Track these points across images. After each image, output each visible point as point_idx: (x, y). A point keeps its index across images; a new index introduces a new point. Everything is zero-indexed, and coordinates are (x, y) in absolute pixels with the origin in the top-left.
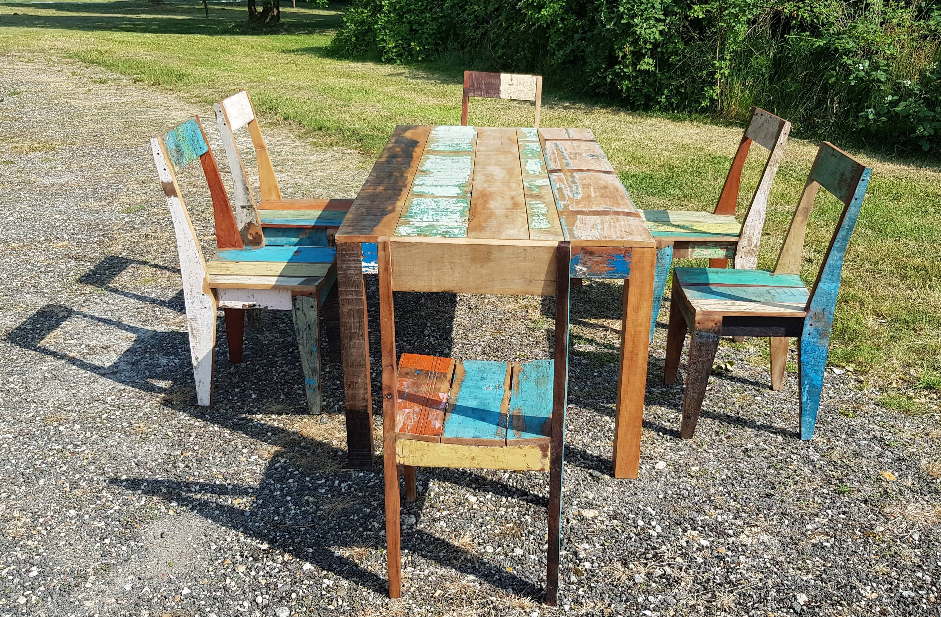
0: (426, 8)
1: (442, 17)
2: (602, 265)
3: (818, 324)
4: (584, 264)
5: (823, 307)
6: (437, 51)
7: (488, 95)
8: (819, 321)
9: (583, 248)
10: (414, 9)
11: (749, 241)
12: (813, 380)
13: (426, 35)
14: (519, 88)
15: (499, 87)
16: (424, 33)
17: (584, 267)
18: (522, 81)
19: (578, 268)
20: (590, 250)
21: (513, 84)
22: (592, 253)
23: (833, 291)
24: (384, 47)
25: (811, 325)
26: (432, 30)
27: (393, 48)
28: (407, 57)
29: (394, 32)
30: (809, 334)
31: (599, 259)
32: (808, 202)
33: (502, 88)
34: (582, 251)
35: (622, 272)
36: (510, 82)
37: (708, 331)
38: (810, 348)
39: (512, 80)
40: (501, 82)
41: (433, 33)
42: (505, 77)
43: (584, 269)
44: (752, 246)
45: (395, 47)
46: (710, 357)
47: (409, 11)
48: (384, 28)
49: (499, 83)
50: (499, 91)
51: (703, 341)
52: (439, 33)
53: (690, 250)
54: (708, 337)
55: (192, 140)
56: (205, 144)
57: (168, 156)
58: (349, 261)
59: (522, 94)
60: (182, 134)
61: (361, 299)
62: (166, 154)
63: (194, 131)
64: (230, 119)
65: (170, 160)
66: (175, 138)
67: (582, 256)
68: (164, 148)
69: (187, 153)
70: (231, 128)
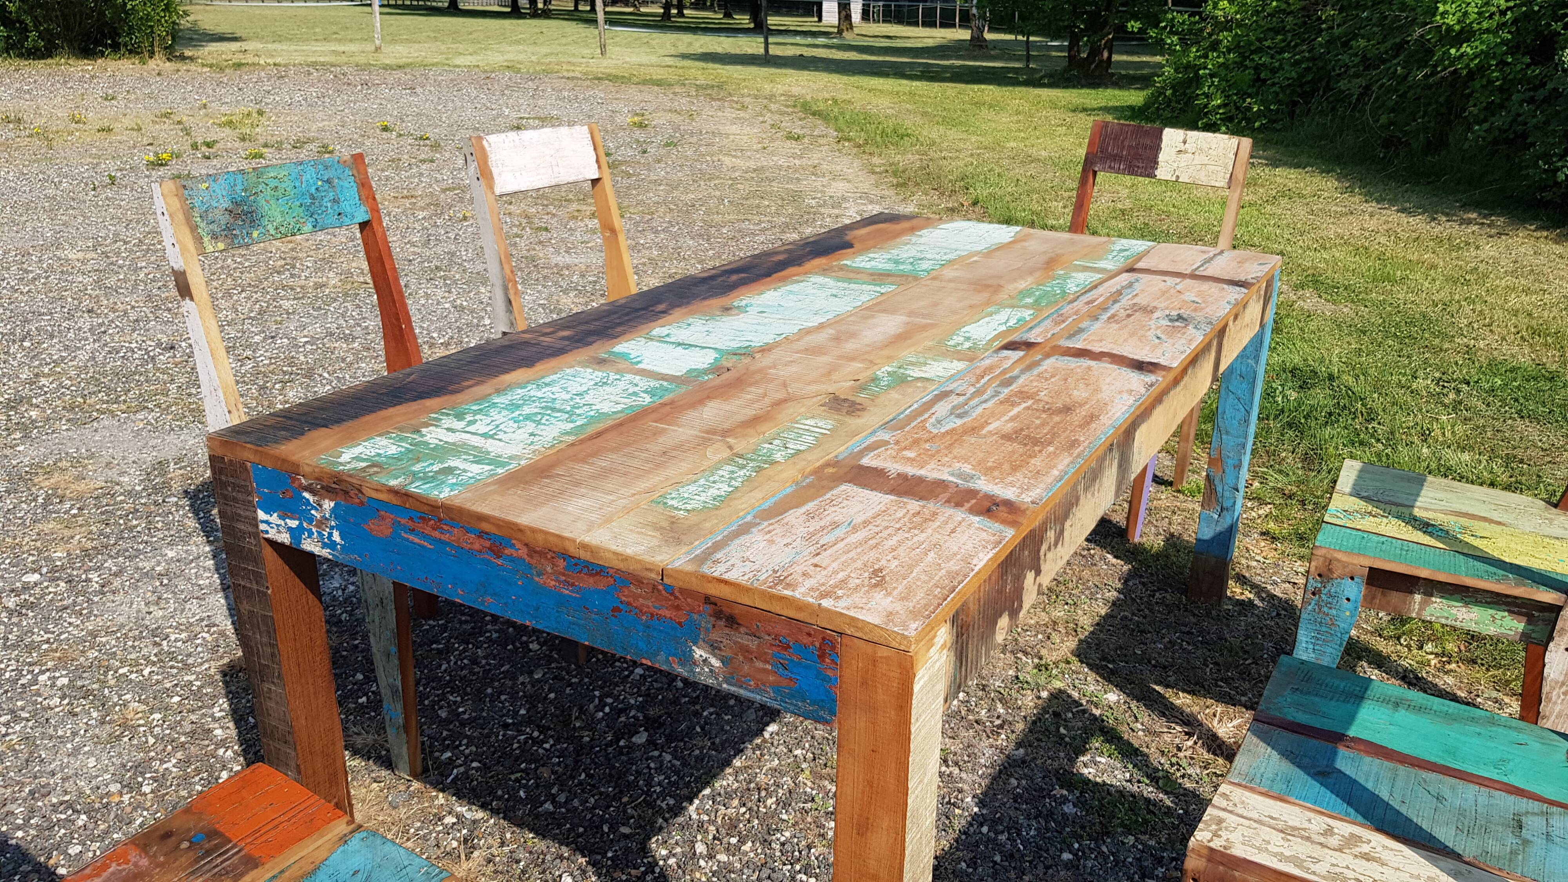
0: (1288, 45)
1: (1308, 59)
2: (760, 665)
4: (714, 648)
6: (1292, 114)
7: (1131, 170)
9: (708, 600)
10: (1269, 47)
13: (1276, 88)
14: (1199, 159)
15: (1156, 156)
16: (1274, 84)
17: (715, 655)
18: (1205, 146)
19: (699, 653)
20: (726, 610)
21: (1186, 152)
22: (732, 621)
24: (1206, 106)
26: (1288, 79)
27: (1219, 107)
28: (1240, 122)
29: (1227, 81)
31: (752, 644)
33: (1162, 157)
34: (709, 608)
35: (813, 703)
36: (1181, 147)
39: (1185, 142)
40: (1163, 145)
41: (1289, 85)
42: (1171, 136)
43: (715, 663)
45: (1224, 105)
47: (1259, 50)
48: (1212, 76)
49: (1158, 148)
50: (1157, 163)
52: (1301, 86)
53: (1418, 597)
55: (312, 197)
56: (363, 208)
57: (188, 219)
58: (235, 499)
59: (1203, 173)
60: (273, 184)
61: (265, 594)
62: (180, 216)
63: (329, 181)
64: (495, 171)
65: (194, 228)
66: (239, 188)
67: (706, 622)
68: (176, 203)
69: (279, 219)
70: (491, 187)
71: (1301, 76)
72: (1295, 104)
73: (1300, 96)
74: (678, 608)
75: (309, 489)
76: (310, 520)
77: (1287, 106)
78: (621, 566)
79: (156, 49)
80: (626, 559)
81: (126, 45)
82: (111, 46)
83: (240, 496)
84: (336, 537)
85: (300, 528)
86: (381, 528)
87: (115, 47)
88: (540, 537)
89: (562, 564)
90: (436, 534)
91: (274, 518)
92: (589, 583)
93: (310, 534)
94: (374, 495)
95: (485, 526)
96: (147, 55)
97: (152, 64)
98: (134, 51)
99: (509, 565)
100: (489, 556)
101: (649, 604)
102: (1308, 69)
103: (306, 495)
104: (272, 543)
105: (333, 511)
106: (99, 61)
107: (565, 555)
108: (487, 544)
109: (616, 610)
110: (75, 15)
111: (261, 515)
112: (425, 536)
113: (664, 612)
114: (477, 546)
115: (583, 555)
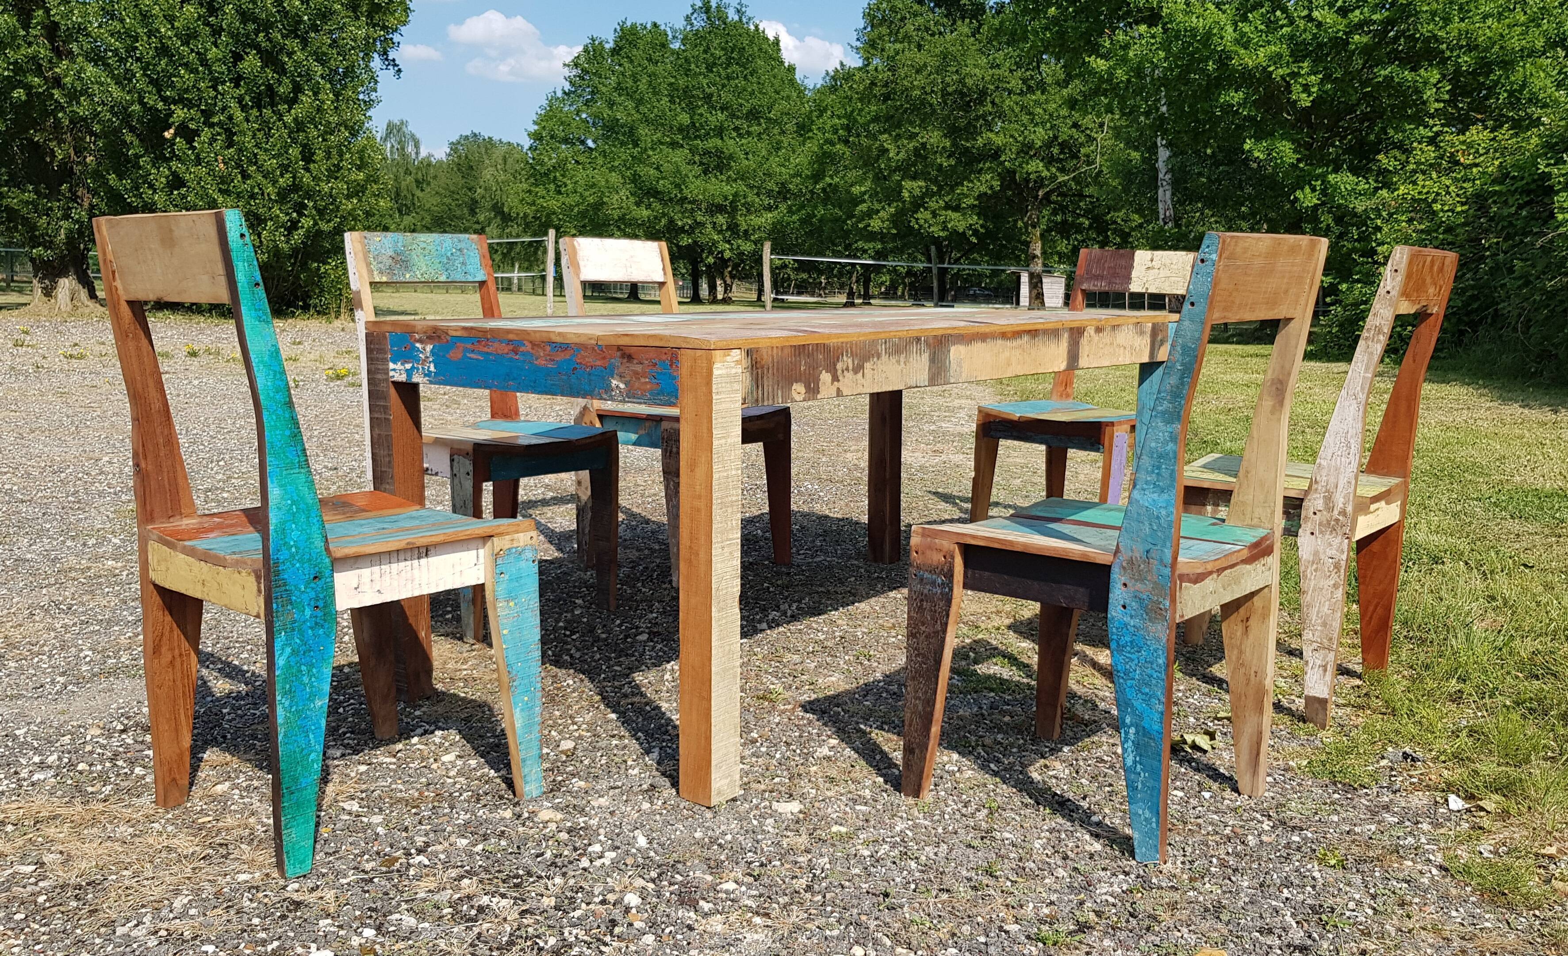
2: (643, 380)
3: (1139, 586)
4: (621, 377)
5: (1148, 548)
7: (1111, 285)
8: (1142, 580)
9: (619, 348)
11: (1328, 499)
12: (1141, 717)
14: (1163, 273)
15: (1130, 273)
17: (622, 382)
18: (1168, 262)
19: (614, 382)
20: (627, 352)
21: (1153, 268)
22: (630, 358)
23: (1163, 512)
25: (1125, 585)
30: (1124, 607)
31: (639, 368)
32: (1283, 367)
33: (1134, 274)
34: (619, 354)
35: (668, 394)
36: (1150, 264)
37: (932, 570)
38: (1128, 639)
39: (1152, 260)
40: (1135, 264)
42: (1141, 257)
43: (622, 386)
44: (1336, 512)
46: (938, 627)
49: (1132, 267)
50: (1131, 279)
51: (926, 591)
53: (1209, 508)
54: (933, 583)
55: (448, 259)
56: (482, 272)
57: (366, 258)
58: (377, 359)
59: (1167, 284)
60: (423, 245)
61: (388, 420)
62: (361, 255)
63: (460, 250)
64: (581, 263)
65: (368, 264)
66: (400, 244)
67: (617, 362)
68: (359, 247)
69: (424, 269)
70: (578, 274)
71: (1466, 304)
72: (1462, 333)
73: (1467, 324)
74: (604, 358)
75: (420, 341)
76: (418, 361)
77: (1453, 335)
78: (577, 340)
79: (342, 310)
80: (579, 335)
81: (315, 306)
82: (302, 308)
83: (381, 356)
84: (432, 369)
85: (413, 368)
86: (455, 354)
87: (306, 308)
88: (538, 335)
89: (548, 348)
90: (486, 349)
91: (399, 366)
92: (561, 357)
93: (418, 369)
94: (454, 334)
95: (511, 336)
96: (333, 315)
97: (337, 323)
98: (322, 312)
99: (522, 358)
100: (512, 355)
101: (590, 360)
102: (1474, 298)
103: (418, 345)
104: (395, 384)
105: (431, 351)
106: (290, 321)
107: (551, 343)
108: (511, 347)
109: (575, 369)
110: (273, 279)
111: (392, 366)
112: (480, 353)
113: (598, 363)
114: (506, 351)
115: (558, 339)
